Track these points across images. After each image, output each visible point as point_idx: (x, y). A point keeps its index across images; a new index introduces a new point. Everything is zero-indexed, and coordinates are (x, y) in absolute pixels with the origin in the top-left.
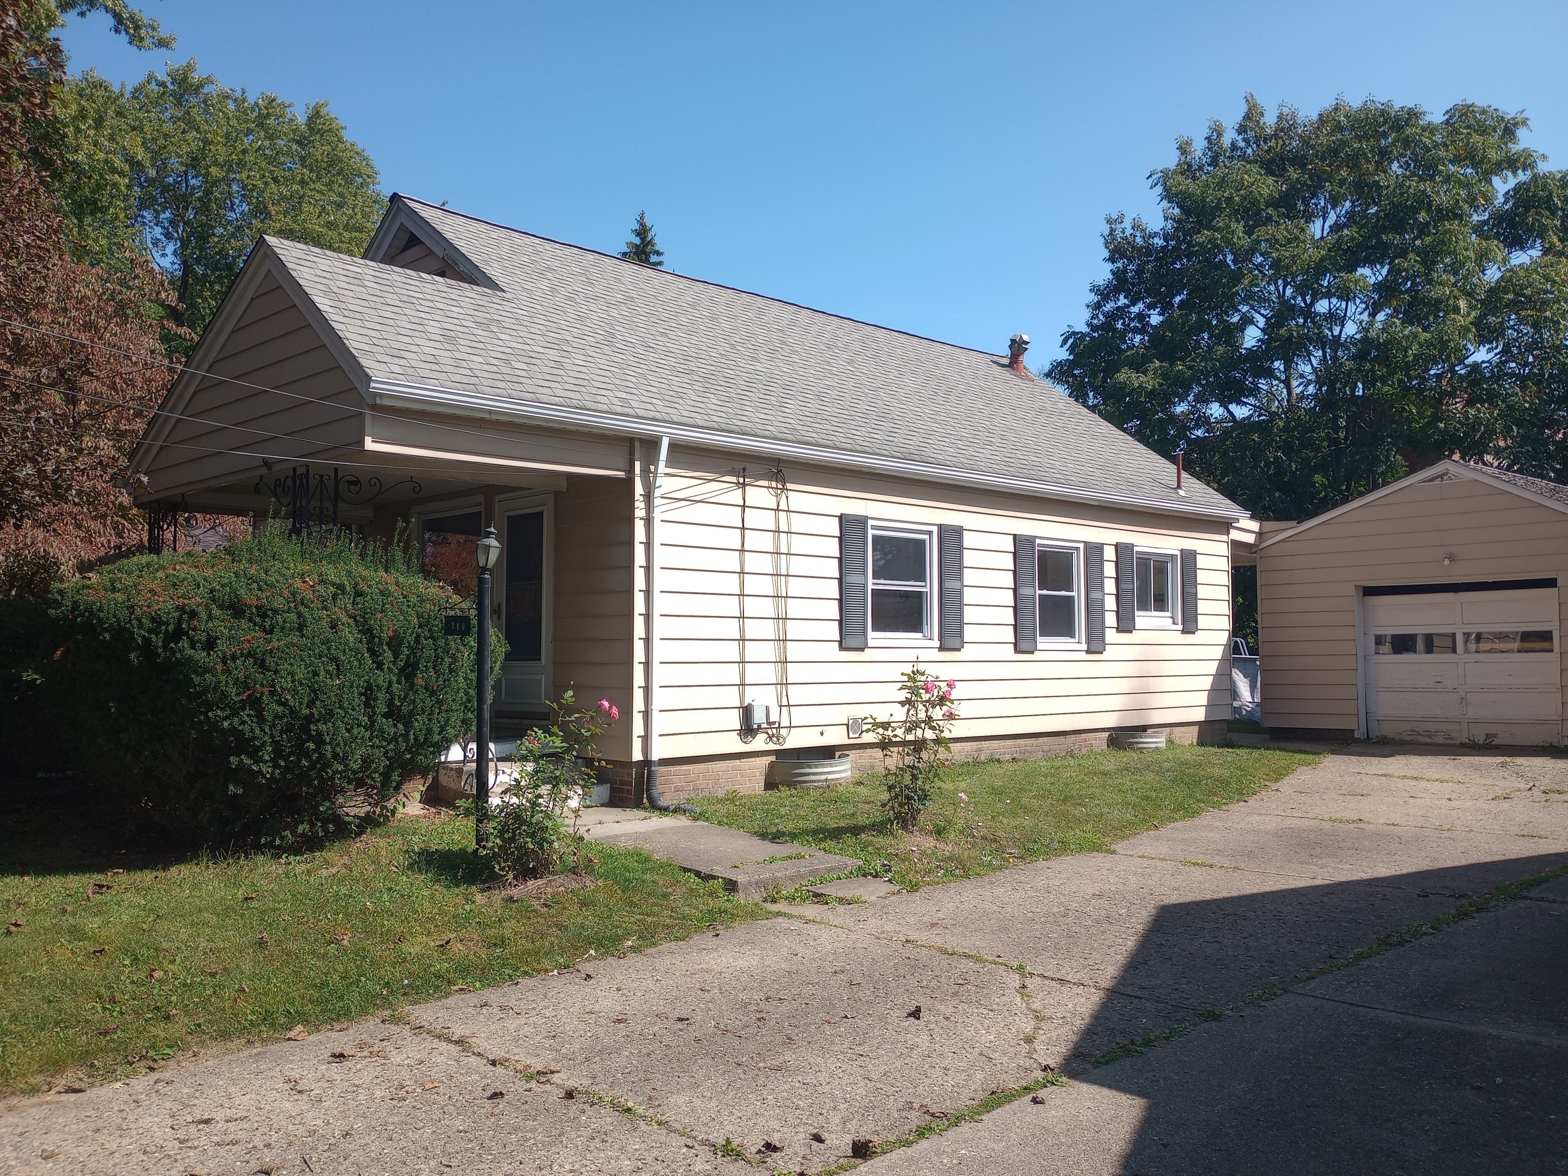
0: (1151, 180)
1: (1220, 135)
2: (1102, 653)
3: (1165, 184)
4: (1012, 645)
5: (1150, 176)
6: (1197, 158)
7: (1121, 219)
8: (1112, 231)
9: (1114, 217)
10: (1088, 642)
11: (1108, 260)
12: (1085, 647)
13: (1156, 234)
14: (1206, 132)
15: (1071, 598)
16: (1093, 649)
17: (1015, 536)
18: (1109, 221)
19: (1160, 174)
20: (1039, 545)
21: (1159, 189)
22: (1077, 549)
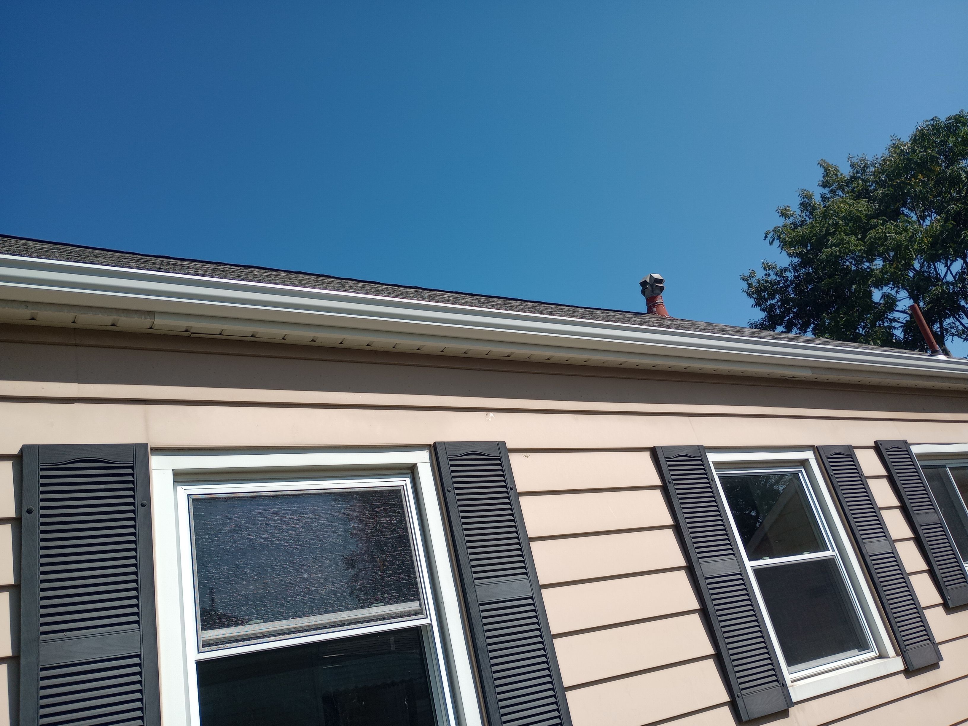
0: (768, 239)
1: (810, 197)
2: (935, 666)
3: (779, 237)
4: (726, 710)
5: (766, 237)
6: (798, 217)
7: (753, 274)
8: (750, 285)
9: (747, 274)
10: (901, 651)
11: (756, 305)
12: (898, 664)
13: (786, 270)
14: (798, 200)
15: (830, 563)
16: (917, 663)
17: (654, 452)
18: (745, 279)
19: (772, 233)
20: (719, 465)
21: (777, 243)
22: (804, 463)
